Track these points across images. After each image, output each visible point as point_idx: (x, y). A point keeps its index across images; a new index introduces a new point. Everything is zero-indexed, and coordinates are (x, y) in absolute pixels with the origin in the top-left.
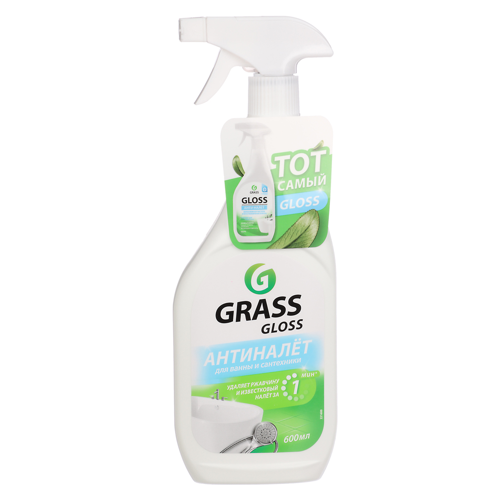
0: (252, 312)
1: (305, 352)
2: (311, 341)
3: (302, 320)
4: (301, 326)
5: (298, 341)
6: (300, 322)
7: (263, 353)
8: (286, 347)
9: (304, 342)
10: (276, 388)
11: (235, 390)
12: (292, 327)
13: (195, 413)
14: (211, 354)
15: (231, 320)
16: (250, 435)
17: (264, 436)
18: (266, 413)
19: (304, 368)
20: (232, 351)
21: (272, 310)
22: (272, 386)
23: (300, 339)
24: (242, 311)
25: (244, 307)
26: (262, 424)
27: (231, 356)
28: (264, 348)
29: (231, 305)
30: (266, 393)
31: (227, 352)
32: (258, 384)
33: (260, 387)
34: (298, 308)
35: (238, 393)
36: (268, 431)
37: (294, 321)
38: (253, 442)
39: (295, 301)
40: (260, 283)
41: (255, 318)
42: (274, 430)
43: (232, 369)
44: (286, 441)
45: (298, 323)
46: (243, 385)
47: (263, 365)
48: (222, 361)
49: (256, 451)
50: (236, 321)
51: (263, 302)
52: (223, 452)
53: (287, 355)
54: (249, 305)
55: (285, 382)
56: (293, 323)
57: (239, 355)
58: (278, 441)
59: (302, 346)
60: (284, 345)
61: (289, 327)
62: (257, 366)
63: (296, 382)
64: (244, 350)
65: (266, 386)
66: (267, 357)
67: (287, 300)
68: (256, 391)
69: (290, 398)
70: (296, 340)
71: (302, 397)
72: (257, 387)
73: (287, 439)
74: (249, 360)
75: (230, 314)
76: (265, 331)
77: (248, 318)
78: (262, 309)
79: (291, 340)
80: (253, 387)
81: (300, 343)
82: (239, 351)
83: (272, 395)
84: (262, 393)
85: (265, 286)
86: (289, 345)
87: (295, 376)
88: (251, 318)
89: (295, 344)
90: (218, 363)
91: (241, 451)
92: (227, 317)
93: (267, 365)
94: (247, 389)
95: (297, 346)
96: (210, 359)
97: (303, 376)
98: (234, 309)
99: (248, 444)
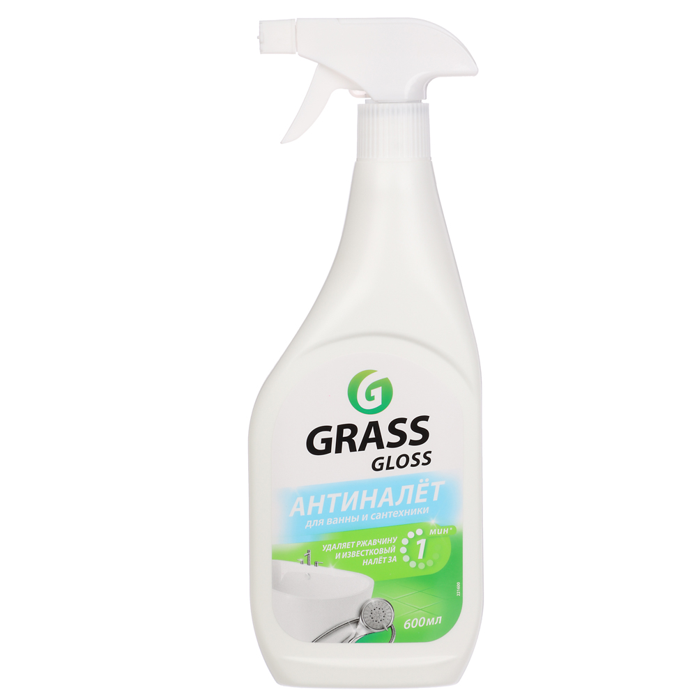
0: (358, 440)
1: (435, 498)
2: (443, 483)
3: (430, 452)
4: (429, 460)
5: (424, 482)
6: (428, 455)
7: (373, 499)
8: (407, 491)
9: (433, 484)
10: (393, 550)
11: (334, 552)
12: (415, 463)
13: (277, 584)
14: (300, 500)
15: (327, 450)
16: (354, 616)
17: (375, 619)
18: (378, 585)
19: (433, 522)
20: (329, 496)
21: (387, 437)
22: (387, 546)
23: (427, 480)
24: (344, 438)
25: (347, 432)
26: (373, 601)
27: (328, 502)
28: (375, 491)
29: (328, 428)
30: (378, 556)
31: (323, 497)
32: (367, 543)
33: (371, 547)
34: (425, 434)
35: (338, 556)
36: (381, 611)
37: (419, 454)
38: (359, 626)
39: (421, 424)
40: (370, 398)
41: (363, 448)
42: (389, 611)
43: (330, 521)
44: (407, 626)
45: (425, 456)
46: (346, 545)
47: (374, 517)
48: (316, 509)
49: (363, 640)
50: (336, 453)
51: (374, 425)
52: (317, 640)
53: (409, 502)
54: (354, 429)
55: (405, 542)
56: (417, 457)
57: (339, 501)
58: (395, 627)
59: (431, 490)
60: (404, 488)
61: (412, 462)
62: (365, 518)
63: (422, 542)
64: (346, 494)
65: (378, 546)
66: (380, 505)
67: (409, 422)
68: (364, 553)
69: (413, 564)
70: (421, 481)
71: (430, 563)
72: (365, 548)
73: (409, 624)
74: (354, 508)
75: (327, 441)
76: (378, 466)
77: (353, 448)
78: (372, 435)
79: (414, 481)
80: (360, 548)
81: (427, 485)
82: (340, 495)
83: (387, 560)
84: (373, 557)
85: (378, 402)
86: (411, 488)
87: (419, 532)
88: (358, 448)
89: (420, 486)
90: (310, 513)
91: (342, 640)
92: (322, 447)
93: (379, 516)
94: (351, 550)
95: (423, 489)
96: (298, 506)
97: (432, 532)
98: (333, 435)
99: (351, 630)
